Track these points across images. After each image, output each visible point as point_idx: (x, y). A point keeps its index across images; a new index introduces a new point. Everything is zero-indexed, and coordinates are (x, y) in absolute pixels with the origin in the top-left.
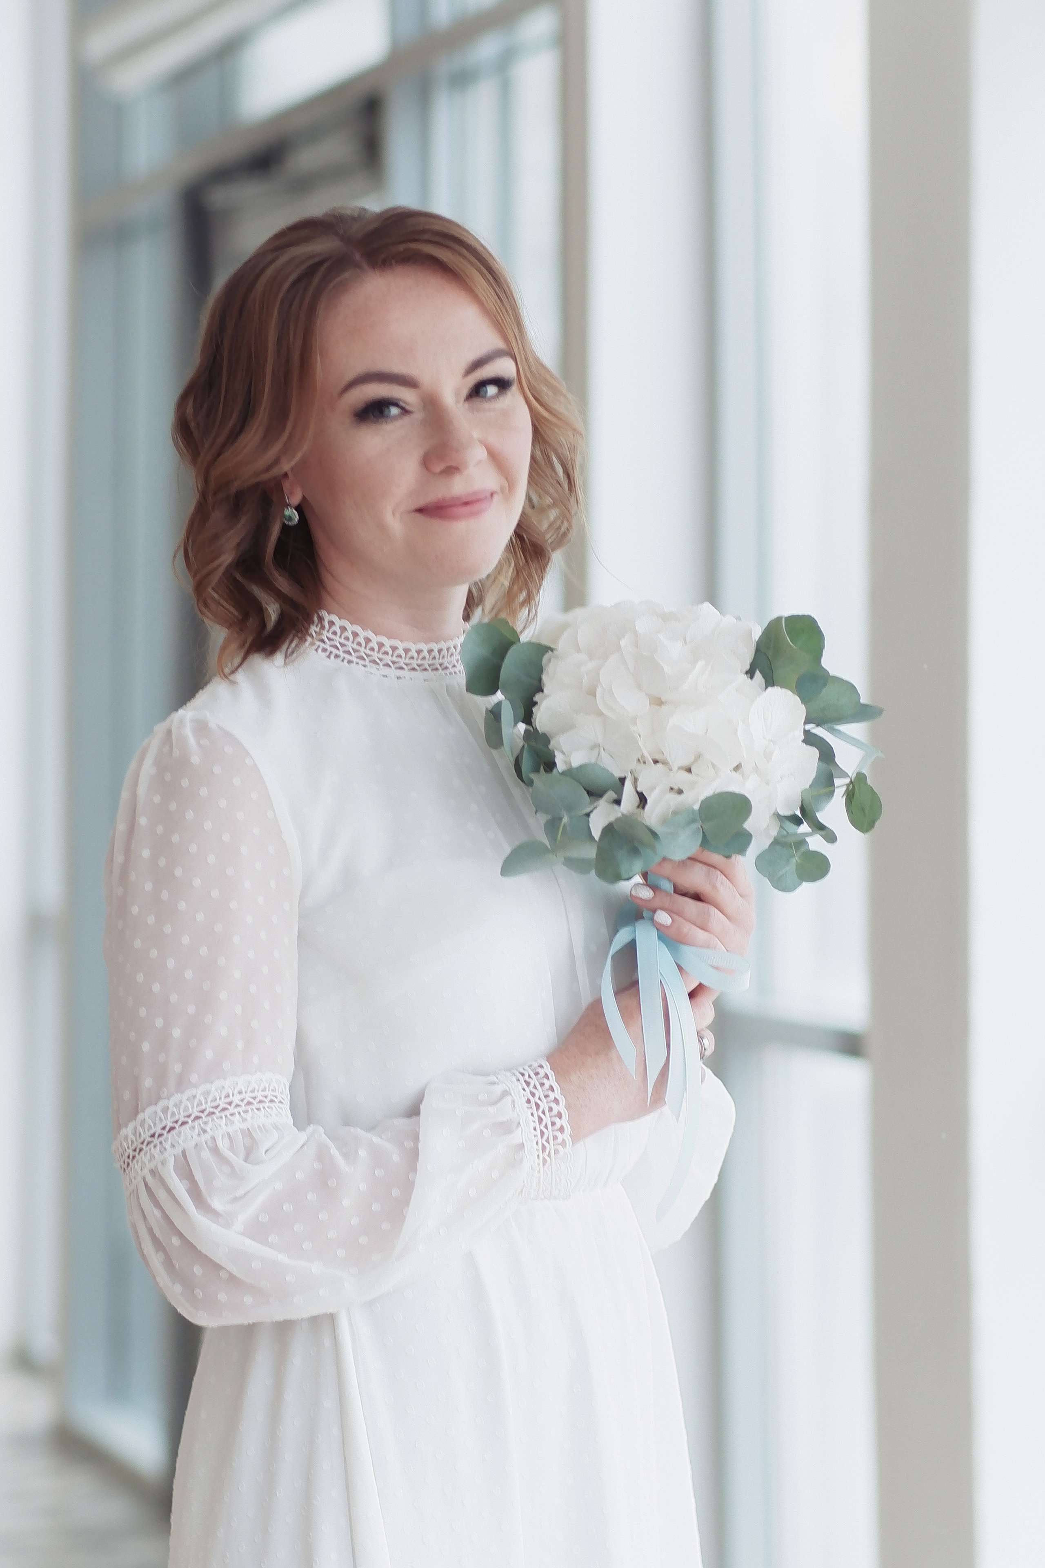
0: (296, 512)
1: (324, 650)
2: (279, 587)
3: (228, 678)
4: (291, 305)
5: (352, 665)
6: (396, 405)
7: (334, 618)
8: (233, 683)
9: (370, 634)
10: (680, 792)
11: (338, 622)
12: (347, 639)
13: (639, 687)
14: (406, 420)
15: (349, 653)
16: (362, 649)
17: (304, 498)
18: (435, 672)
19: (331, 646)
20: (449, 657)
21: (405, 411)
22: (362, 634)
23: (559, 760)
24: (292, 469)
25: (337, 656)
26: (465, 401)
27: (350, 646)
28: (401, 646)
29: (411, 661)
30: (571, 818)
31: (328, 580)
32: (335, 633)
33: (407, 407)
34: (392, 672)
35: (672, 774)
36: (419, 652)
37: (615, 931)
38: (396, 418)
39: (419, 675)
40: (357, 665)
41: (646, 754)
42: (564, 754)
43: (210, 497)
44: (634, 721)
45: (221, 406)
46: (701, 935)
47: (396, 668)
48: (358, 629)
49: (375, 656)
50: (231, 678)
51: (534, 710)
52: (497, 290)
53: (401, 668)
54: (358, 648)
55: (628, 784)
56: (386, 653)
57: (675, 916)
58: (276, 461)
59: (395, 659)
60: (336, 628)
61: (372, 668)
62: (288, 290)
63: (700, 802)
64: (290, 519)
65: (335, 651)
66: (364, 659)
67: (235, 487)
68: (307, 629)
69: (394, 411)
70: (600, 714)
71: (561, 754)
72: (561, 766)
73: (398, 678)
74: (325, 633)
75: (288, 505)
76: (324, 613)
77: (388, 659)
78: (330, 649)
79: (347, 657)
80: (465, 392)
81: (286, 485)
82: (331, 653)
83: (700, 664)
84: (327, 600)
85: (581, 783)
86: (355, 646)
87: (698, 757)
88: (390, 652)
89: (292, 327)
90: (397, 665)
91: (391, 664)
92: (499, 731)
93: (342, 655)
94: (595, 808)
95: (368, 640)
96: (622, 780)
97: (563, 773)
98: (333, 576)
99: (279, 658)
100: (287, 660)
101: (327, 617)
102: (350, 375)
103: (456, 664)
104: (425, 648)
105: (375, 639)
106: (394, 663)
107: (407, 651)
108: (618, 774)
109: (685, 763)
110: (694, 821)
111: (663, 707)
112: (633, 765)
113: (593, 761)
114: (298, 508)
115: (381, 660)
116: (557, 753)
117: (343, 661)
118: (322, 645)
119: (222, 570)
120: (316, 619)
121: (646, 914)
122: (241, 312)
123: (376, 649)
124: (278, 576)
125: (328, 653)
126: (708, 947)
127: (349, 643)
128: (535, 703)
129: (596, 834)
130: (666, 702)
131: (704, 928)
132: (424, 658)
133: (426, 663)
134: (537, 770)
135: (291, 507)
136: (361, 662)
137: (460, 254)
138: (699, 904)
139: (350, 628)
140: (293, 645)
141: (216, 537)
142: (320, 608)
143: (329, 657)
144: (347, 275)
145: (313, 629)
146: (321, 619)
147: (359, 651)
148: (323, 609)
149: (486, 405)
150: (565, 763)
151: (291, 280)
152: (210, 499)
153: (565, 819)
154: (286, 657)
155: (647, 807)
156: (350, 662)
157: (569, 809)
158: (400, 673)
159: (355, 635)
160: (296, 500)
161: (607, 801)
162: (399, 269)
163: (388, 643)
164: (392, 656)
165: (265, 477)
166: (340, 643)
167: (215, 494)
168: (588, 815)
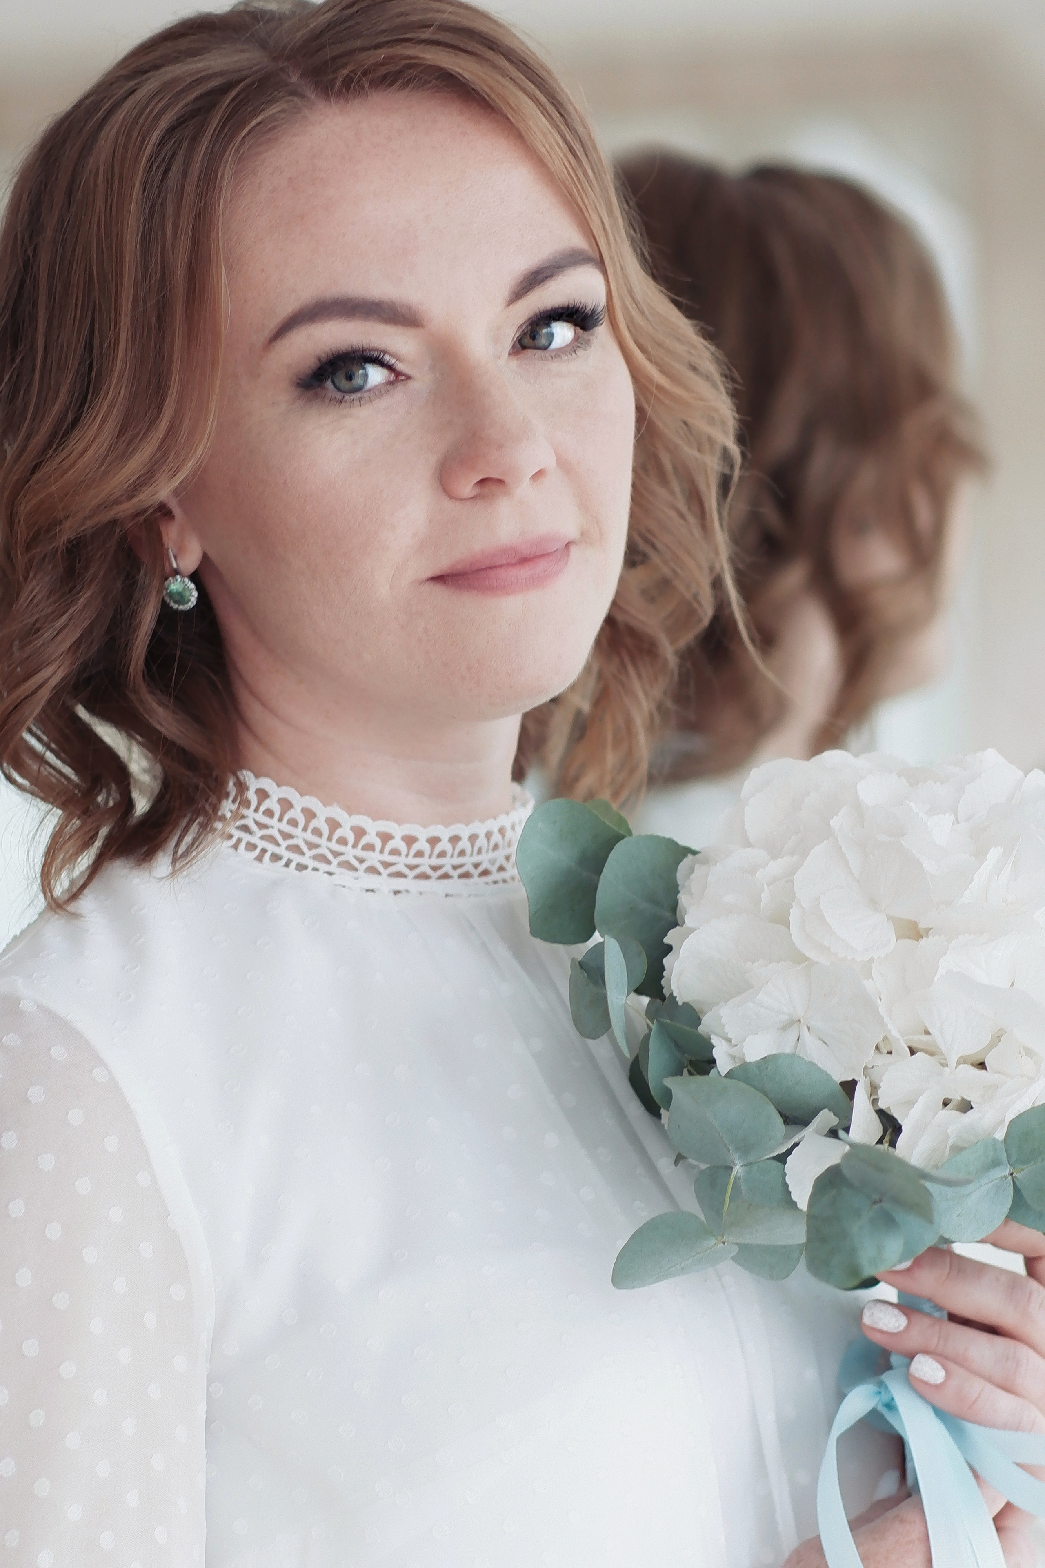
0: (192, 586)
1: (251, 847)
2: (158, 727)
3: (65, 910)
4: (166, 172)
5: (305, 872)
6: (378, 361)
7: (266, 783)
8: (75, 916)
9: (337, 812)
10: (966, 1107)
11: (276, 792)
12: (293, 823)
13: (874, 904)
14: (399, 394)
15: (296, 849)
16: (323, 842)
17: (205, 558)
18: (464, 880)
19: (263, 838)
20: (490, 851)
21: (397, 376)
22: (323, 813)
23: (720, 1053)
24: (176, 492)
25: (276, 858)
26: (510, 354)
27: (301, 837)
28: (398, 831)
29: (417, 861)
30: (747, 1165)
31: (254, 711)
32: (269, 813)
33: (400, 366)
34: (384, 883)
35: (947, 1069)
36: (433, 841)
37: (841, 1396)
38: (379, 392)
39: (434, 886)
40: (314, 872)
41: (895, 1033)
42: (729, 1041)
43: (19, 553)
44: (867, 968)
45: (37, 376)
46: (1004, 1403)
47: (391, 875)
48: (312, 802)
49: (350, 853)
50: (71, 908)
51: (666, 961)
52: (568, 137)
53: (399, 875)
54: (315, 839)
55: (861, 1094)
56: (370, 847)
57: (952, 1366)
58: (148, 477)
59: (387, 857)
60: (272, 803)
61: (344, 877)
62: (161, 144)
63: (1007, 1123)
64: (181, 598)
65: (271, 848)
66: (329, 863)
67: (67, 533)
68: (216, 808)
69: (375, 375)
70: (799, 959)
71: (723, 1042)
72: (724, 1063)
73: (397, 892)
74: (249, 812)
75: (176, 572)
76: (247, 776)
77: (374, 858)
78: (261, 844)
79: (297, 858)
80: (510, 335)
81: (171, 534)
82: (264, 851)
83: (995, 854)
84: (252, 747)
85: (765, 1094)
86: (309, 836)
87: (997, 1039)
88: (378, 844)
89: (170, 210)
90: (392, 869)
91: (380, 868)
92: (601, 1002)
93: (287, 855)
94: (796, 1145)
95: (334, 825)
96: (849, 1087)
97: (729, 1075)
98: (264, 704)
99: (162, 863)
100: (178, 865)
101: (253, 783)
102: (288, 307)
103: (505, 864)
104: (445, 833)
105: (348, 822)
106: (386, 865)
107: (410, 840)
108: (840, 1076)
109: (973, 1048)
110: (995, 1164)
111: (923, 941)
112: (870, 1058)
113: (788, 1050)
114: (194, 577)
115: (361, 861)
116: (715, 1040)
117: (287, 865)
118: (246, 837)
119: (45, 694)
120: (231, 785)
121: (895, 1360)
122: (70, 194)
123: (351, 840)
124: (155, 705)
125: (257, 852)
126: (1017, 1428)
127: (297, 832)
128: (669, 949)
129: (802, 1195)
130: (928, 931)
131: (1008, 1388)
132: (442, 854)
133: (447, 863)
134: (678, 1072)
135: (183, 576)
136: (323, 867)
137: (495, 67)
138: (999, 1340)
139: (300, 802)
140: (188, 839)
141: (34, 631)
142: (241, 768)
143: (260, 859)
144: (273, 110)
145: (227, 807)
146: (241, 787)
147: (317, 846)
148: (245, 768)
149: (555, 366)
150: (733, 1057)
151: (164, 123)
152: (20, 558)
153: (738, 1169)
154: (174, 861)
155: (901, 1141)
156: (301, 867)
157: (745, 1148)
158: (399, 883)
159: (310, 814)
160: (190, 561)
161: (817, 1132)
162: (377, 98)
163: (372, 827)
164: (382, 851)
165: (126, 508)
166: (280, 832)
167: (28, 547)
168: (782, 1158)
